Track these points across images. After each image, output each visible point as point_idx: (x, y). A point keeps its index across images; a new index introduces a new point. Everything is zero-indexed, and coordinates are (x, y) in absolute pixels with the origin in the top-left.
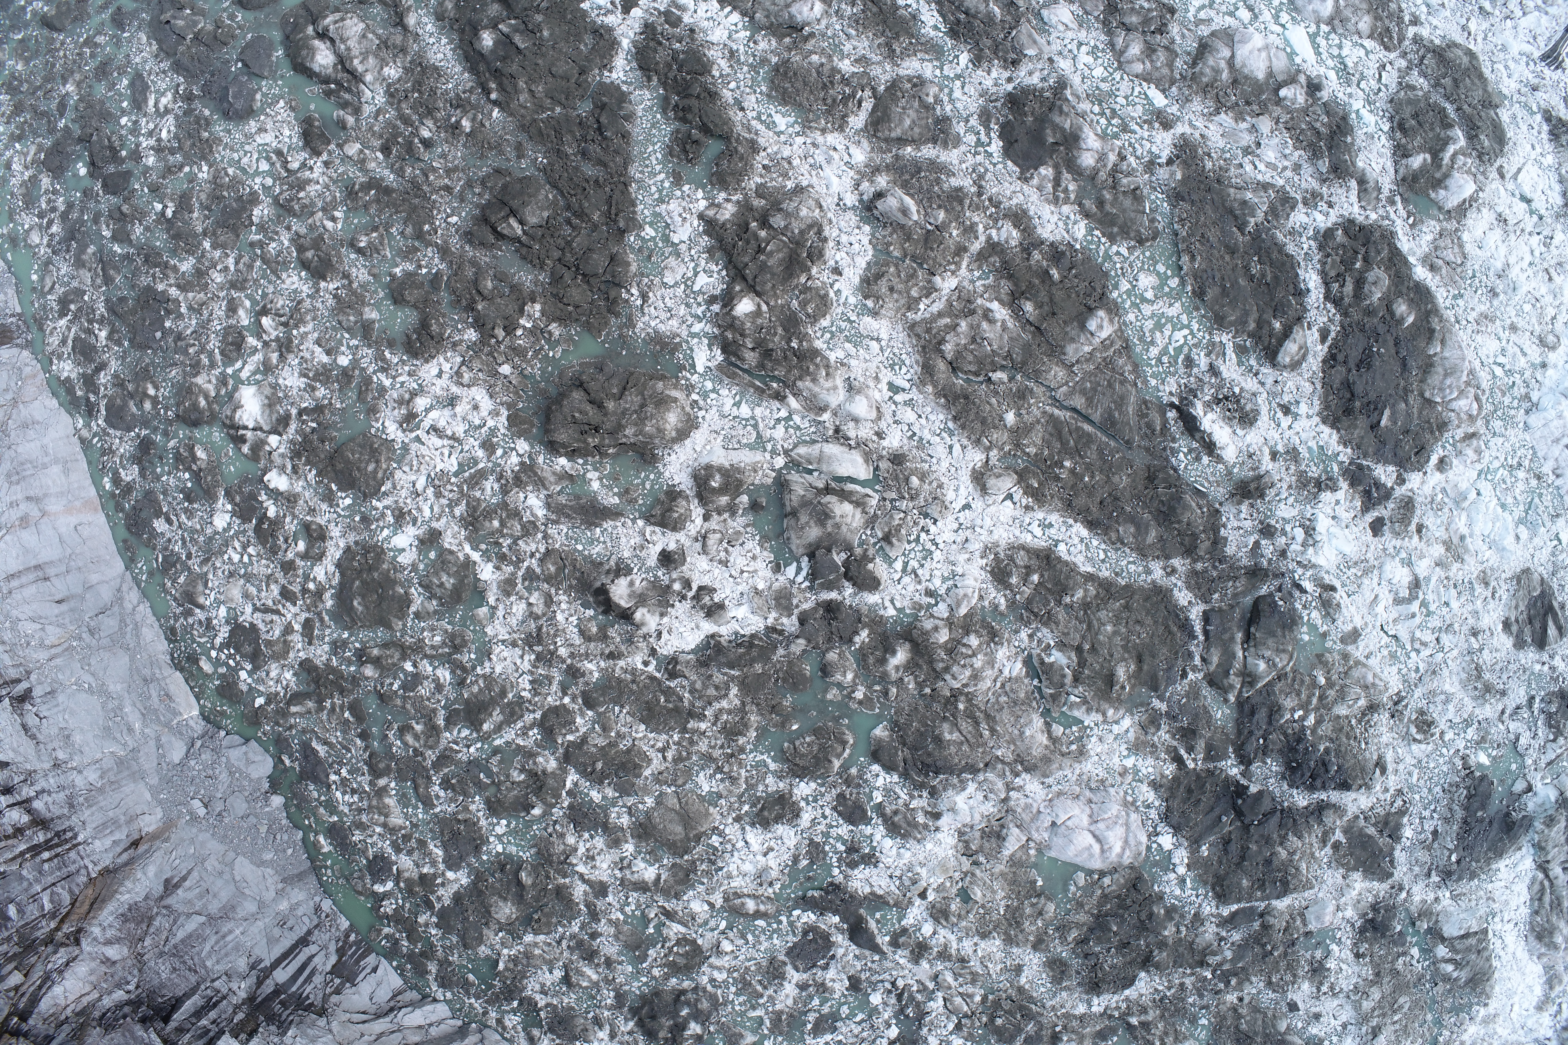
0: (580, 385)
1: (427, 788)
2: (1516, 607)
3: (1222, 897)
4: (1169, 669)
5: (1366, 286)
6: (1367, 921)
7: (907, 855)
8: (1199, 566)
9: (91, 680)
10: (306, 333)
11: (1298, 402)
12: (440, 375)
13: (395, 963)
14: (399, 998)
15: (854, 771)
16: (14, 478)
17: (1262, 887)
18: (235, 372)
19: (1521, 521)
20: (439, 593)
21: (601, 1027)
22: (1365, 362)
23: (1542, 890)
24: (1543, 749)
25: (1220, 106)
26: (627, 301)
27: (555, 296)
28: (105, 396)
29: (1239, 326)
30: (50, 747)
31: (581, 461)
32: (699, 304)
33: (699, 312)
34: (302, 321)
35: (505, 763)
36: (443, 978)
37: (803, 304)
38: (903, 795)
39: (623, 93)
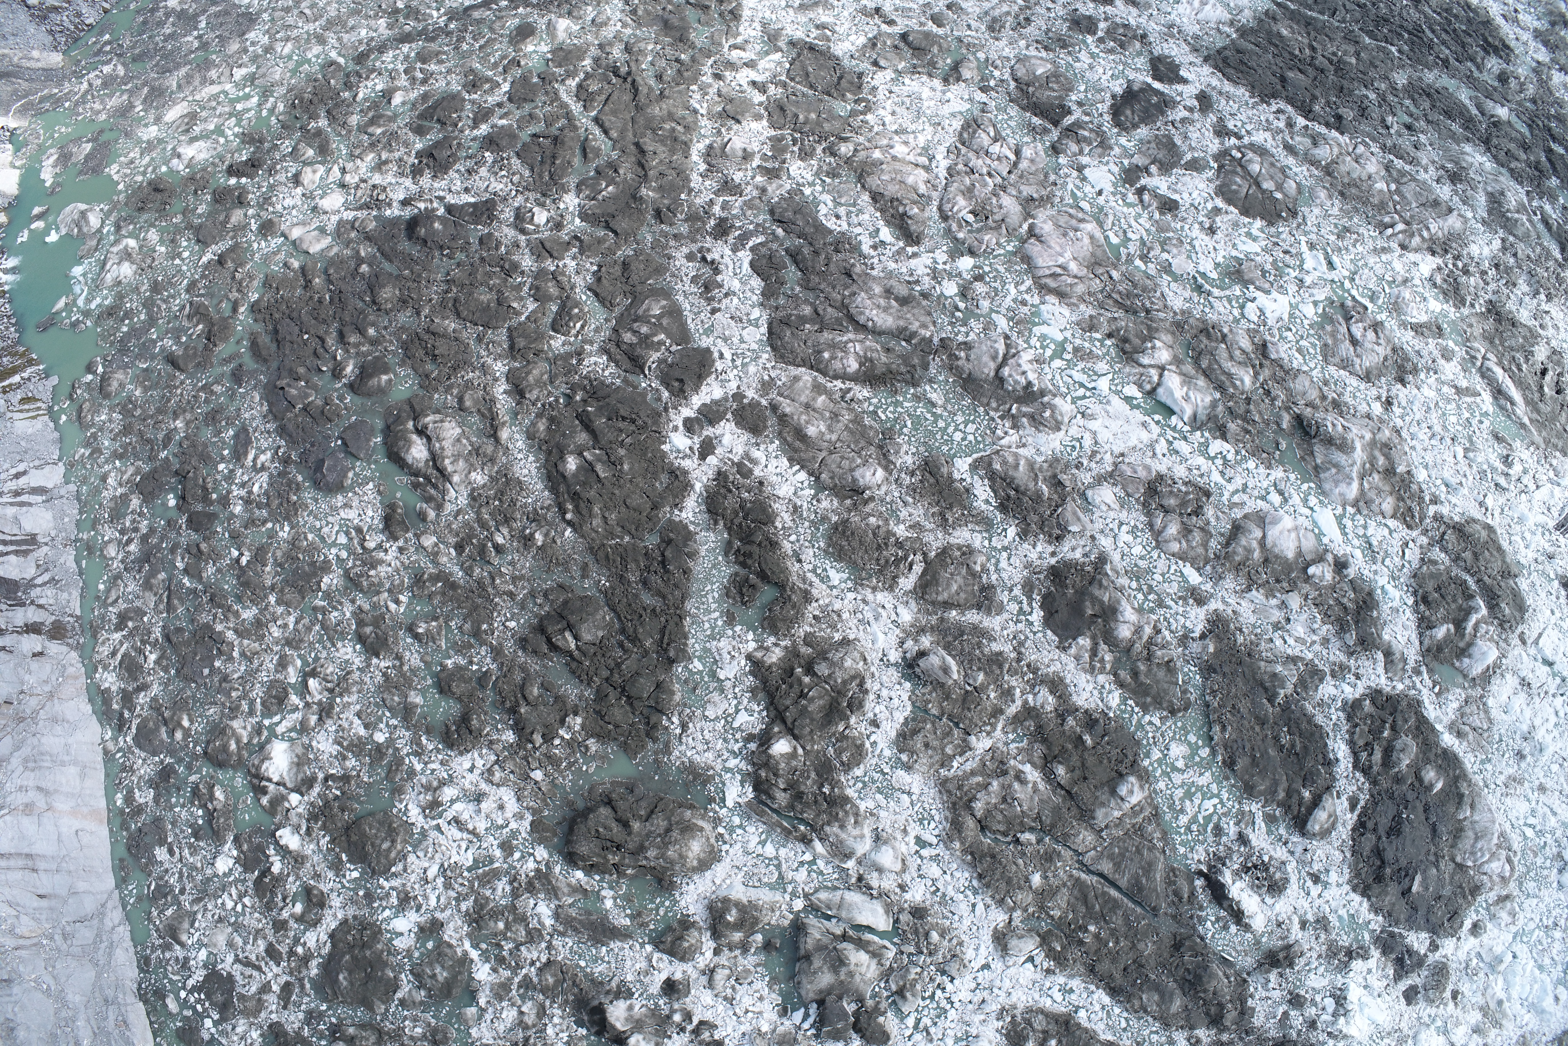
0: (609, 802)
5: (1395, 754)
10: (349, 704)
11: (1327, 871)
12: (471, 770)
18: (271, 725)
20: (429, 983)
22: (1395, 829)
25: (1252, 584)
26: (667, 728)
27: (597, 713)
28: (140, 716)
29: (1269, 796)
31: (597, 877)
32: (737, 741)
33: (736, 748)
34: (347, 691)
37: (839, 753)
39: (690, 532)
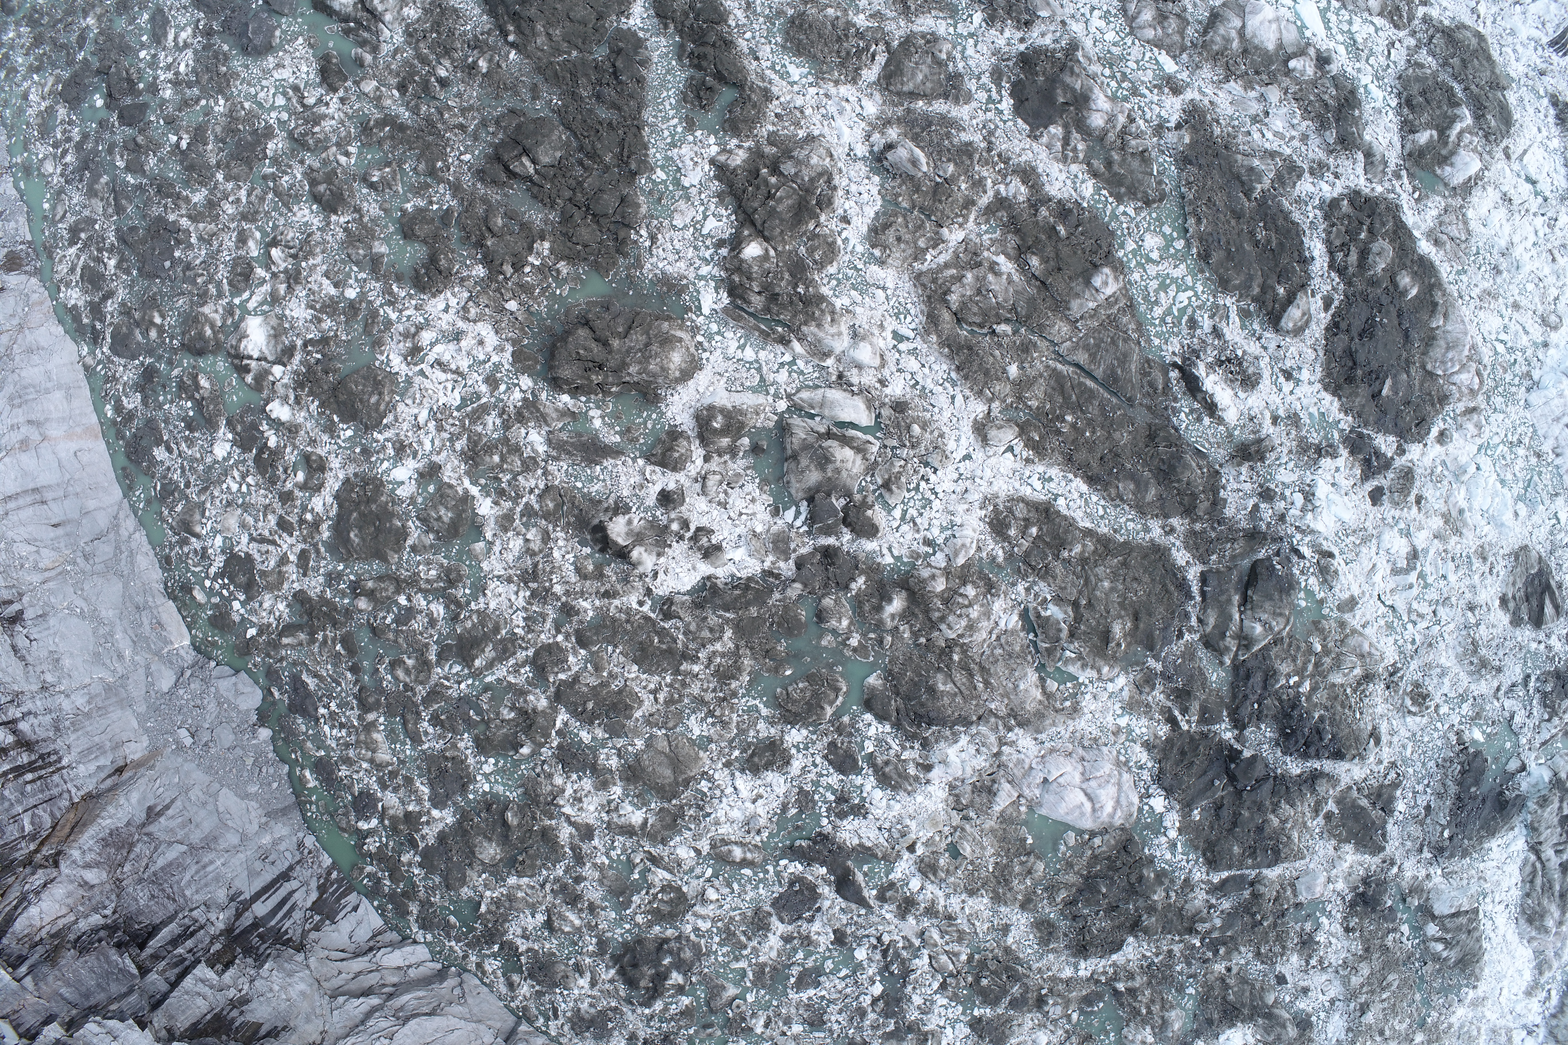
0: (586, 323)
1: (416, 724)
2: (1514, 584)
3: (1212, 864)
4: (1165, 629)
5: (1371, 257)
6: (1357, 895)
7: (897, 807)
8: (1198, 526)
9: (83, 605)
10: (315, 266)
11: (1300, 368)
12: (446, 310)
13: (376, 903)
14: (379, 938)
15: (846, 719)
16: (17, 401)
17: (1253, 855)
18: (242, 302)
19: (1519, 498)
20: (436, 527)
21: (582, 974)
22: (1367, 332)
23: (1534, 873)
24: (1537, 729)
25: (1229, 74)
26: (635, 242)
27: (564, 234)
28: (111, 324)
29: (1243, 291)
30: (39, 669)
31: (583, 399)
32: (707, 248)
33: (707, 255)
34: (311, 253)
35: (496, 700)
36: (424, 919)
37: (811, 251)
38: (894, 746)
39: (639, 39)
